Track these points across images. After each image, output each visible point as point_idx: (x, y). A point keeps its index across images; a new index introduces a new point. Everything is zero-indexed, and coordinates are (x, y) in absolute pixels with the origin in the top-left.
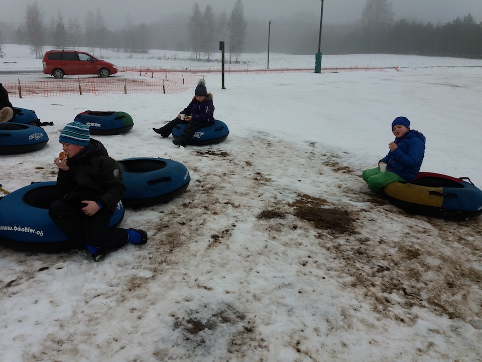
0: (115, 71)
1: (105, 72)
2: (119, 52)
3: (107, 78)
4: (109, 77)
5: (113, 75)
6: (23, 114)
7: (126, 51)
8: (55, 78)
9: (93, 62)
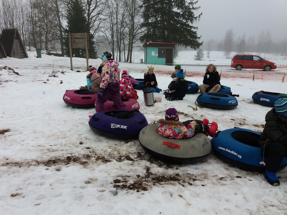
0: (275, 67)
1: (268, 68)
2: (277, 55)
3: (269, 72)
4: (270, 71)
5: (273, 70)
6: (224, 89)
7: (282, 55)
8: (237, 70)
9: (262, 61)
